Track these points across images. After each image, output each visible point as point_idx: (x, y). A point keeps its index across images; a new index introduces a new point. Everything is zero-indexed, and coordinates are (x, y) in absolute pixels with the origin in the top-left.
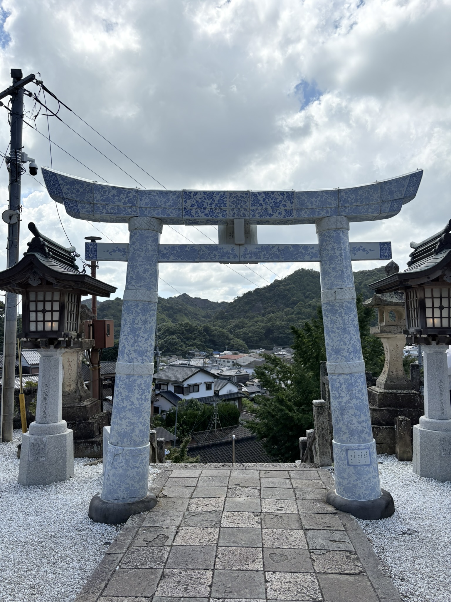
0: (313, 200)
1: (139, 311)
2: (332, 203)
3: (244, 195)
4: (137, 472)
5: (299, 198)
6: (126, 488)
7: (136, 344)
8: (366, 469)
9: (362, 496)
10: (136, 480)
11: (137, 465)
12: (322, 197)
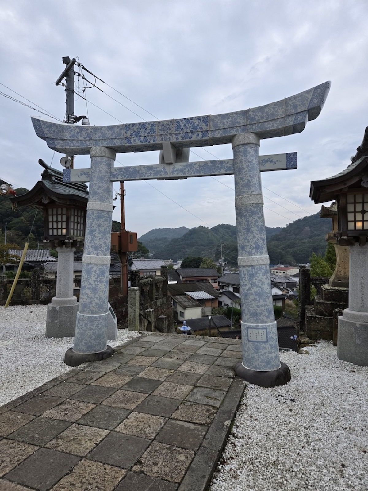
0: (225, 121)
1: (94, 218)
2: (241, 122)
3: (169, 123)
4: (93, 332)
5: (213, 120)
6: (85, 343)
7: (93, 242)
8: (262, 345)
9: (258, 366)
10: (93, 338)
11: (94, 327)
12: (232, 118)
